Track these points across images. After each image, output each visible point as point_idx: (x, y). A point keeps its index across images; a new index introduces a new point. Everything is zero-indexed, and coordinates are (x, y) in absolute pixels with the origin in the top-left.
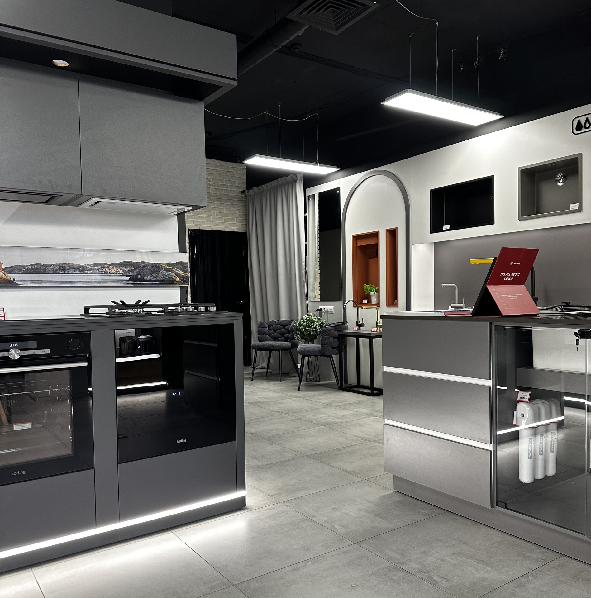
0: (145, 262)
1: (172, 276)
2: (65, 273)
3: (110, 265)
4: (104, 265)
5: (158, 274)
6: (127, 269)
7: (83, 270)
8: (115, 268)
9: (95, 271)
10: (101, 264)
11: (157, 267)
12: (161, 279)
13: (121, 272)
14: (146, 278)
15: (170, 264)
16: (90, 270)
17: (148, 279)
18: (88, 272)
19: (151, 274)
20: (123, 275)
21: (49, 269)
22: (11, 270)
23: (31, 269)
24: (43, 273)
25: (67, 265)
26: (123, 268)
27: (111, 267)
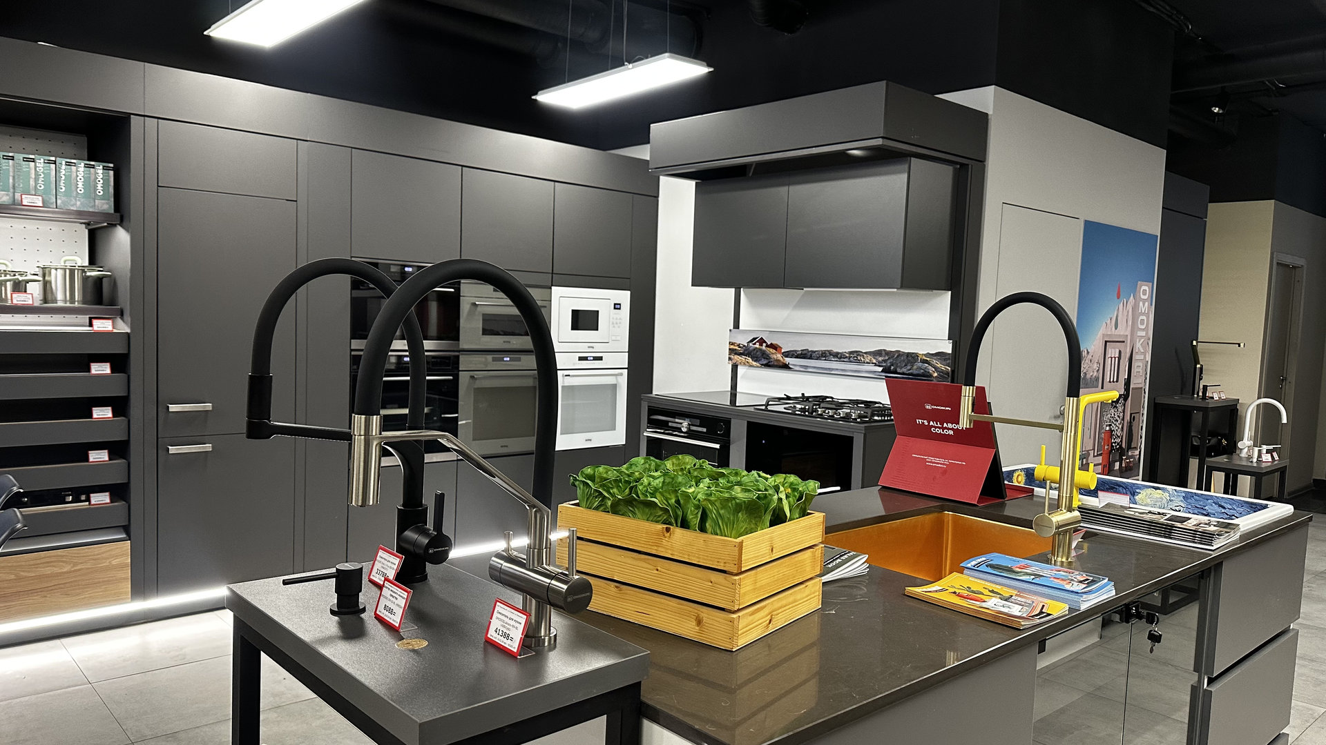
0: (899, 351)
1: (929, 368)
2: (825, 360)
3: (866, 353)
4: (858, 353)
5: (913, 366)
6: (880, 359)
7: (841, 358)
8: (869, 357)
9: (851, 359)
10: (857, 352)
11: (911, 357)
12: (915, 372)
13: (874, 361)
14: (899, 370)
15: (928, 353)
16: (846, 357)
17: (901, 371)
18: (845, 360)
19: (905, 366)
20: (876, 365)
21: (814, 355)
22: (787, 354)
23: (801, 354)
24: (809, 359)
25: (828, 351)
26: (877, 357)
27: (865, 355)
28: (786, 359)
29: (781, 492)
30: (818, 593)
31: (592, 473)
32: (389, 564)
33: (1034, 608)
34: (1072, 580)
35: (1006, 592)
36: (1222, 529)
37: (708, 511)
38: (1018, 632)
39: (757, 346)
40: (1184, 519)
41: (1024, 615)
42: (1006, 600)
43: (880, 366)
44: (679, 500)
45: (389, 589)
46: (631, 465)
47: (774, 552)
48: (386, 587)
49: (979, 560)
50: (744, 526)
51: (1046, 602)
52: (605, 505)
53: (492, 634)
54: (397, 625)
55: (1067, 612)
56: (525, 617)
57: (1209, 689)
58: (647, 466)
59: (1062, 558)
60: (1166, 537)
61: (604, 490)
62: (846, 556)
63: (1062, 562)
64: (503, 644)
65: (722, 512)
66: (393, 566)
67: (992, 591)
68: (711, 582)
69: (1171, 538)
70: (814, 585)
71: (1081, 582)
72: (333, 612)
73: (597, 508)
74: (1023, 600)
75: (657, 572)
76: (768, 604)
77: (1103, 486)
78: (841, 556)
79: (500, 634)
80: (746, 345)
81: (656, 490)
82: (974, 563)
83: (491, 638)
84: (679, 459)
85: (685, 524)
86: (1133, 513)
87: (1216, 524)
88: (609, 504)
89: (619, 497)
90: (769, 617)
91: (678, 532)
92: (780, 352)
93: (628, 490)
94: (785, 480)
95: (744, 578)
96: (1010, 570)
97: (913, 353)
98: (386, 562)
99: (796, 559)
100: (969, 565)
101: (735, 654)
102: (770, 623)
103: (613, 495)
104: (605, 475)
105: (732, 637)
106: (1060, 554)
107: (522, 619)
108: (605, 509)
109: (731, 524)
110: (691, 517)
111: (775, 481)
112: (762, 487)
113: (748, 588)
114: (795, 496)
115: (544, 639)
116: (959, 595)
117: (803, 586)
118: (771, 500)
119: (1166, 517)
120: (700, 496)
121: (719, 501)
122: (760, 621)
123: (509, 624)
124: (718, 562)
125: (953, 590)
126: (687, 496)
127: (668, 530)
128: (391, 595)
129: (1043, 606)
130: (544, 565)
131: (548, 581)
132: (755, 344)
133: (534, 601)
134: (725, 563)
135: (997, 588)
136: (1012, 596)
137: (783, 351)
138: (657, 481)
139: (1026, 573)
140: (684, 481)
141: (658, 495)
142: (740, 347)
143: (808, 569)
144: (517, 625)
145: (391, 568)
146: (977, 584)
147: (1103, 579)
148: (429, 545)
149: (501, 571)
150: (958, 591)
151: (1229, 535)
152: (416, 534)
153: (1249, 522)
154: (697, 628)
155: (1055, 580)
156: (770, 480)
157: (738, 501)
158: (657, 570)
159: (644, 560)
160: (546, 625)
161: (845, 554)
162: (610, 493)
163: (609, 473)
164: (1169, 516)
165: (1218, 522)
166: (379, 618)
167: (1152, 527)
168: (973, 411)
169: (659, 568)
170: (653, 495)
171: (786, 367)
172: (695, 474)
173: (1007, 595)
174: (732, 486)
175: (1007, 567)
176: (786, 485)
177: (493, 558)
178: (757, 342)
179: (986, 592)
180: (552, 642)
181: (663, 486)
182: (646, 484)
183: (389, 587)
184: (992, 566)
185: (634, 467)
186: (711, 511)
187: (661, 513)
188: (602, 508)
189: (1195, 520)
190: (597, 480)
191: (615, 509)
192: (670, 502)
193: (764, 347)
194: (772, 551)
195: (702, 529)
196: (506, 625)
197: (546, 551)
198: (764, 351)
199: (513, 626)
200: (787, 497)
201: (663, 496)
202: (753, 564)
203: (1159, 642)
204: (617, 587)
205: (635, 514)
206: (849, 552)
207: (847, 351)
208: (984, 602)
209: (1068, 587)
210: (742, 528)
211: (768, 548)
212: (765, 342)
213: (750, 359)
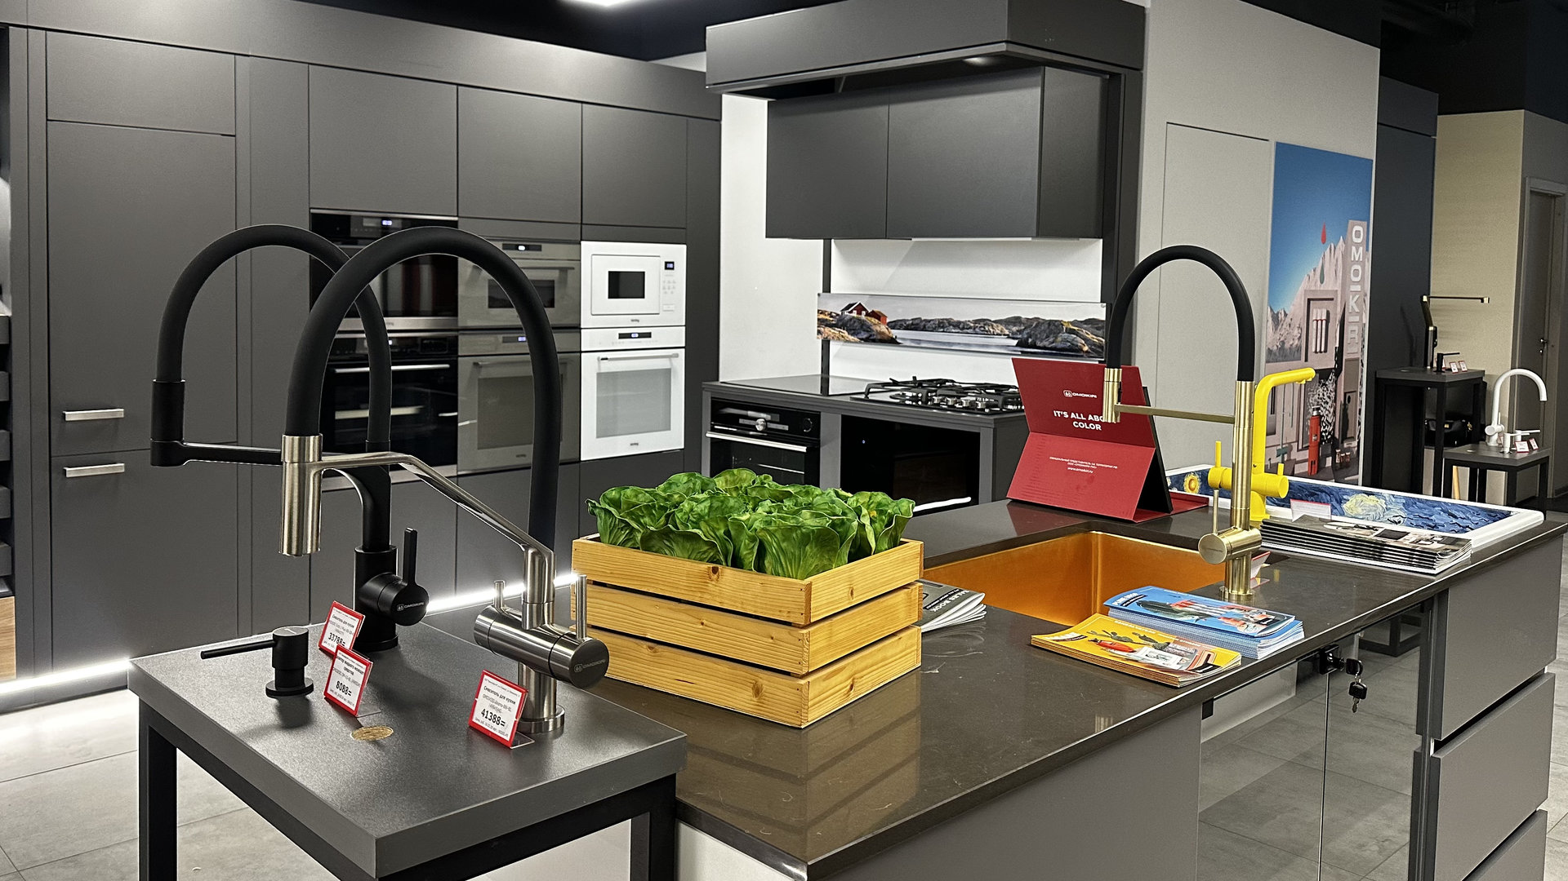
0: (1039, 318)
1: (1077, 341)
2: (943, 332)
3: (995, 322)
4: (985, 322)
5: (1056, 338)
6: (1015, 329)
7: (963, 328)
8: (1000, 327)
9: (977, 330)
10: (984, 320)
11: (1054, 326)
12: (1060, 346)
13: (1007, 332)
14: (1037, 344)
15: (1074, 323)
16: (970, 328)
17: (1041, 345)
18: (969, 331)
19: (1047, 337)
20: (1009, 337)
21: (929, 324)
22: (894, 325)
23: (912, 324)
24: (922, 330)
25: (946, 319)
26: (1010, 327)
27: (995, 325)
28: (893, 331)
29: (864, 516)
30: (915, 647)
31: (617, 496)
32: (346, 627)
33: (1196, 659)
34: (1248, 620)
35: (1162, 638)
36: (1448, 547)
37: (767, 547)
38: (1175, 691)
39: (854, 314)
40: (1399, 535)
41: (1184, 669)
42: (1161, 649)
43: (1014, 338)
44: (729, 531)
45: (343, 661)
46: (670, 484)
47: (855, 595)
48: (340, 659)
49: (1129, 597)
50: (814, 562)
51: (1213, 650)
52: (634, 538)
53: (478, 718)
54: (354, 708)
55: (1240, 663)
56: (520, 694)
57: (1436, 756)
58: (691, 485)
59: (1238, 590)
60: (1375, 559)
61: (633, 519)
62: (956, 596)
63: (1239, 596)
64: (492, 730)
65: (784, 545)
66: (350, 629)
67: (1144, 638)
68: (772, 638)
69: (1382, 560)
70: (910, 637)
71: (1259, 622)
72: (269, 693)
73: (623, 544)
74: (1183, 648)
75: (701, 626)
76: (848, 664)
77: (1298, 493)
78: (950, 596)
79: (489, 717)
80: (840, 313)
81: (701, 517)
82: (1122, 600)
83: (477, 722)
84: (734, 475)
85: (737, 563)
86: (1335, 528)
87: (1440, 539)
88: (639, 538)
89: (652, 528)
90: (850, 681)
91: (728, 573)
92: (884, 323)
93: (663, 518)
94: (870, 498)
95: (814, 632)
96: (1168, 609)
97: (1056, 321)
98: (341, 624)
99: (885, 604)
100: (1115, 604)
101: (803, 732)
102: (851, 688)
103: (644, 526)
104: (634, 500)
105: (801, 707)
106: (1236, 586)
107: (517, 696)
108: (634, 544)
109: (797, 561)
110: (745, 553)
111: (857, 501)
112: (839, 511)
113: (820, 644)
114: (883, 521)
115: (548, 722)
116: (1101, 644)
117: (896, 638)
118: (850, 527)
119: (1377, 533)
120: (757, 525)
121: (780, 531)
122: (837, 688)
123: (499, 704)
124: (780, 611)
125: (1093, 637)
126: (739, 525)
127: (715, 570)
128: (346, 669)
129: (1209, 655)
130: (546, 624)
131: (550, 645)
132: (851, 312)
133: (533, 673)
134: (789, 612)
135: (1149, 634)
136: (1169, 643)
137: (888, 321)
138: (702, 506)
139: (1189, 612)
140: (737, 505)
141: (702, 524)
142: (832, 317)
143: (902, 615)
144: (509, 705)
145: (347, 631)
146: (1123, 627)
147: (1289, 618)
148: (397, 601)
149: (489, 632)
150: (1099, 638)
151: (1456, 555)
152: (381, 584)
153: (1483, 536)
154: (755, 699)
155: (1225, 621)
156: (850, 501)
157: (804, 530)
158: (702, 624)
159: (685, 612)
160: (549, 704)
161: (955, 593)
162: (641, 523)
163: (640, 496)
164: (1380, 530)
165: (1443, 537)
166: (329, 699)
167: (1357, 546)
168: (1119, 401)
169: (705, 622)
170: (696, 525)
171: (892, 341)
172: (754, 494)
173: (1163, 642)
174: (799, 510)
175: (1165, 605)
176: (872, 506)
177: (480, 617)
178: (854, 309)
179: (1136, 639)
180: (559, 725)
181: (709, 512)
182: (688, 510)
183: (343, 658)
184: (1145, 605)
185: (674, 487)
186: (771, 545)
187: (706, 548)
188: (630, 544)
189: (1415, 535)
190: (623, 506)
191: (647, 544)
192: (718, 534)
193: (863, 317)
194: (852, 594)
195: (760, 568)
196: (496, 706)
197: (549, 605)
198: (864, 321)
199: (505, 707)
200: (872, 522)
201: (709, 526)
202: (827, 612)
203: (1364, 697)
204: (650, 648)
205: (673, 550)
206: (960, 591)
207: (971, 320)
208: (1133, 652)
209: (1242, 630)
210: (811, 565)
211: (846, 591)
212: (865, 309)
213: (845, 331)
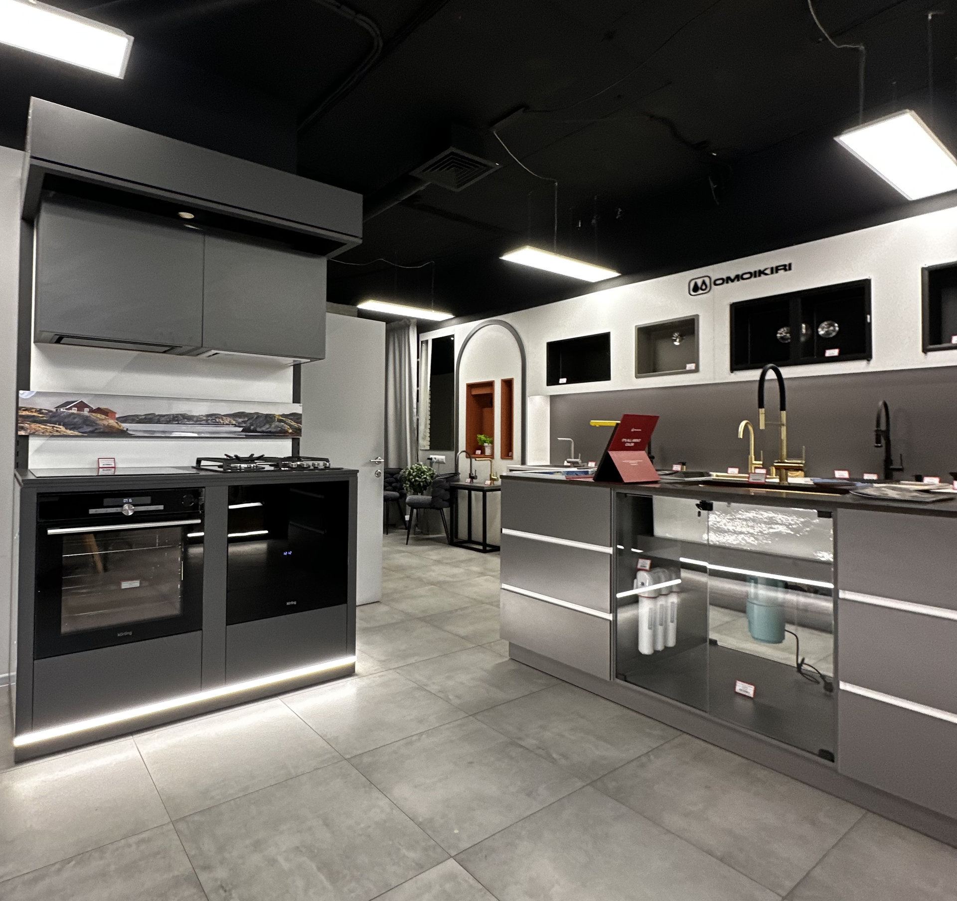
0: (259, 413)
1: (285, 427)
2: (178, 424)
3: (224, 416)
4: (217, 416)
5: (271, 425)
6: (240, 420)
7: (197, 421)
8: (229, 419)
9: (209, 422)
10: (215, 415)
11: (269, 418)
12: (273, 430)
13: (234, 422)
14: (258, 429)
15: (283, 416)
16: (203, 420)
17: (260, 430)
18: (202, 422)
19: (264, 425)
20: (236, 426)
21: (163, 419)
22: (125, 419)
23: (145, 418)
24: (157, 423)
25: (181, 415)
26: (236, 419)
27: (224, 418)
28: (122, 424)
39: (74, 410)
43: (240, 427)
80: (54, 410)
92: (114, 418)
97: (271, 415)
132: (70, 408)
137: (117, 416)
142: (43, 414)
171: (123, 434)
178: (74, 406)
193: (86, 412)
198: (87, 417)
207: (204, 414)
212: (87, 406)
213: (61, 427)
